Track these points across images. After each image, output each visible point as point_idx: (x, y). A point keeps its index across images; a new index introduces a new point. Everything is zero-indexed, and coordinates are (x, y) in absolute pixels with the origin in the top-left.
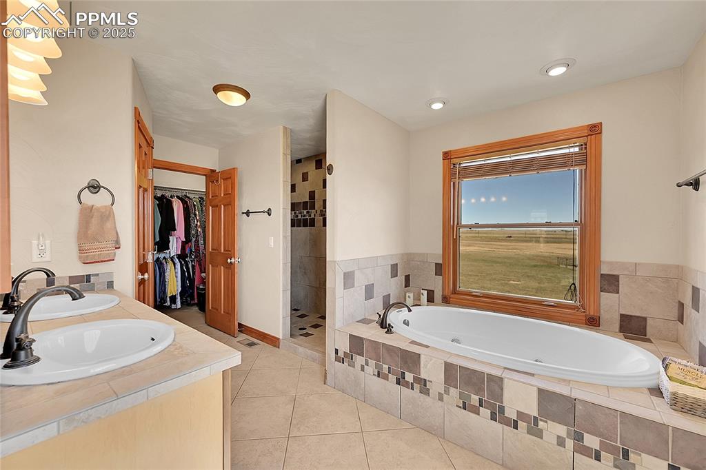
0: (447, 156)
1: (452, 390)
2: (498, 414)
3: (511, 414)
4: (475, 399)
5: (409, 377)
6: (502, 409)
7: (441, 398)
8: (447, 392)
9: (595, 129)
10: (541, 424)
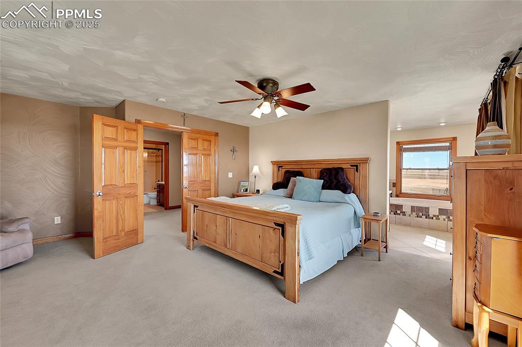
0: (398, 143)
1: (413, 213)
2: (427, 217)
3: (431, 216)
4: (421, 214)
5: (398, 212)
6: (429, 215)
7: (410, 216)
8: (412, 214)
9: (455, 139)
10: (439, 217)
